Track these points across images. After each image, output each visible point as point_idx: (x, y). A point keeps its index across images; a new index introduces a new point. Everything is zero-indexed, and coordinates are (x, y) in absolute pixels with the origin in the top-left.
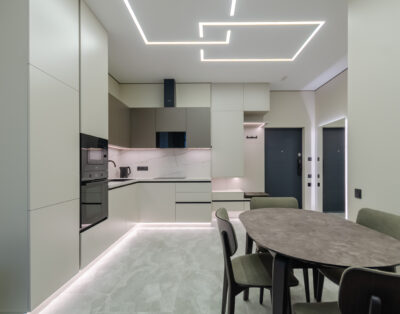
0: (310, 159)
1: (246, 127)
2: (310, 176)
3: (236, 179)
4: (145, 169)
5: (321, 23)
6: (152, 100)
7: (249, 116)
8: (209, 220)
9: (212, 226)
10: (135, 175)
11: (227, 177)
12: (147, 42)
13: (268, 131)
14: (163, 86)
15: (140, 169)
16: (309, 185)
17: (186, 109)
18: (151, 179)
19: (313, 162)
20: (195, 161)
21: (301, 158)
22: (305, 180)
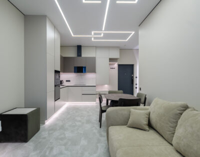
0: (136, 77)
1: (110, 64)
2: (136, 84)
3: (106, 86)
4: (69, 81)
5: (133, 33)
6: (72, 54)
7: (111, 60)
8: (95, 101)
9: (96, 103)
10: (65, 84)
11: (103, 85)
12: (73, 35)
13: (119, 65)
14: (76, 48)
15: (67, 81)
16: (136, 88)
17: (86, 57)
18: (72, 85)
19: (138, 79)
20: (89, 78)
21: (133, 77)
22: (135, 86)
